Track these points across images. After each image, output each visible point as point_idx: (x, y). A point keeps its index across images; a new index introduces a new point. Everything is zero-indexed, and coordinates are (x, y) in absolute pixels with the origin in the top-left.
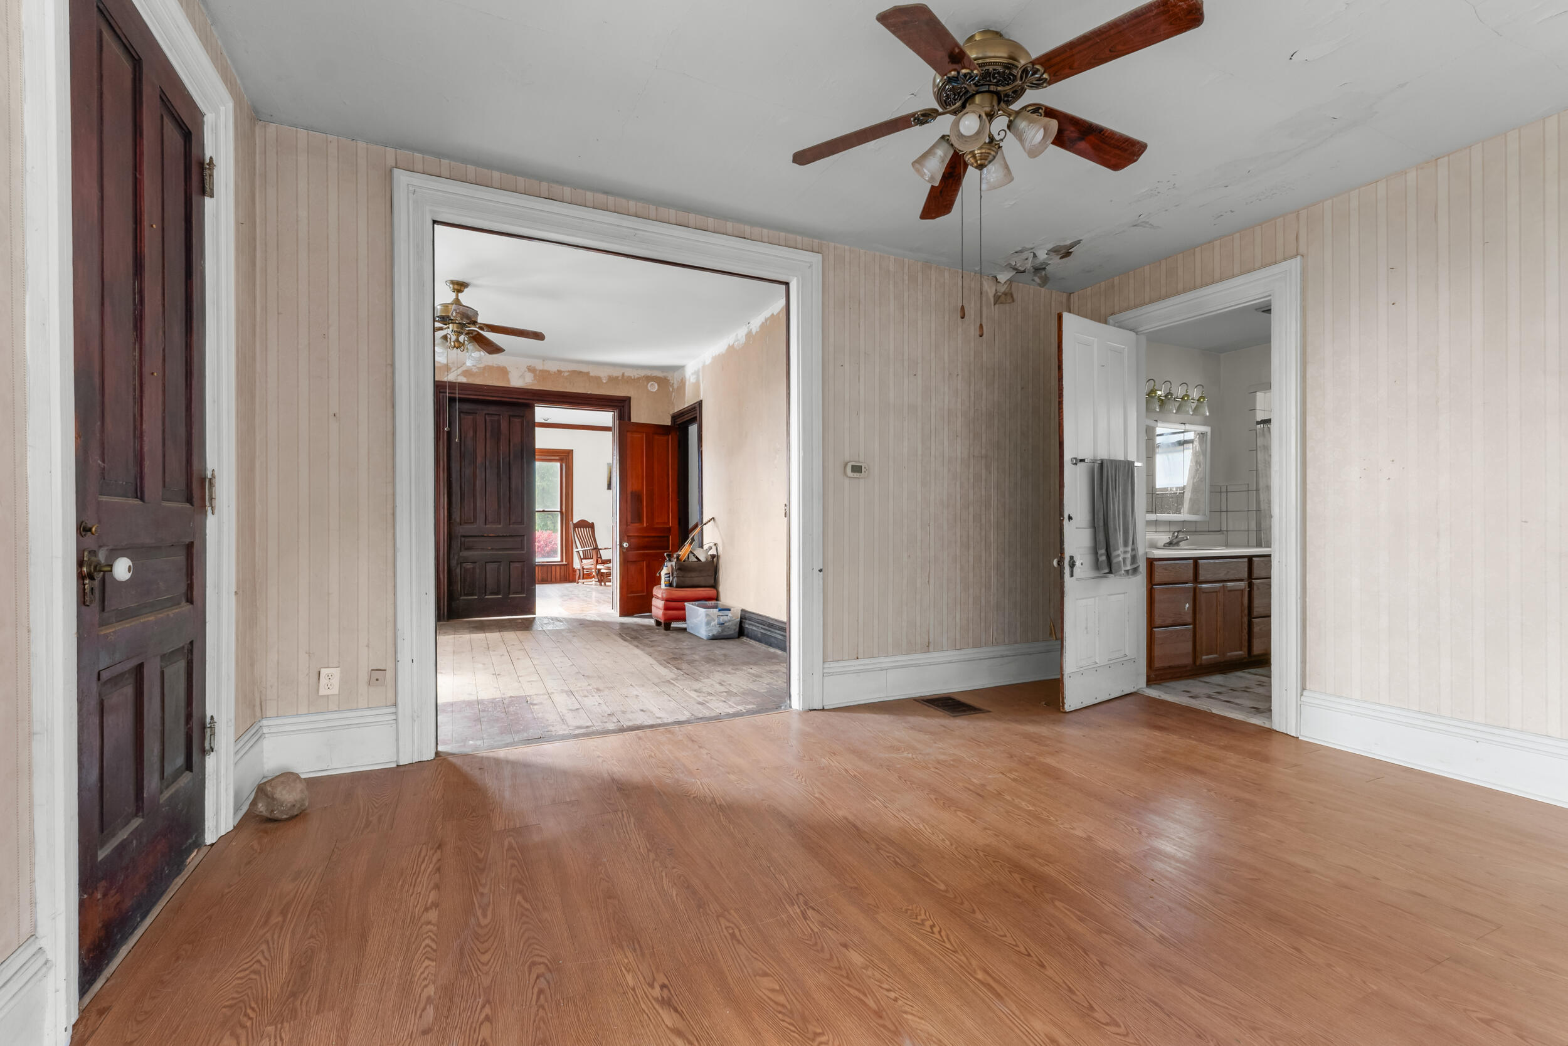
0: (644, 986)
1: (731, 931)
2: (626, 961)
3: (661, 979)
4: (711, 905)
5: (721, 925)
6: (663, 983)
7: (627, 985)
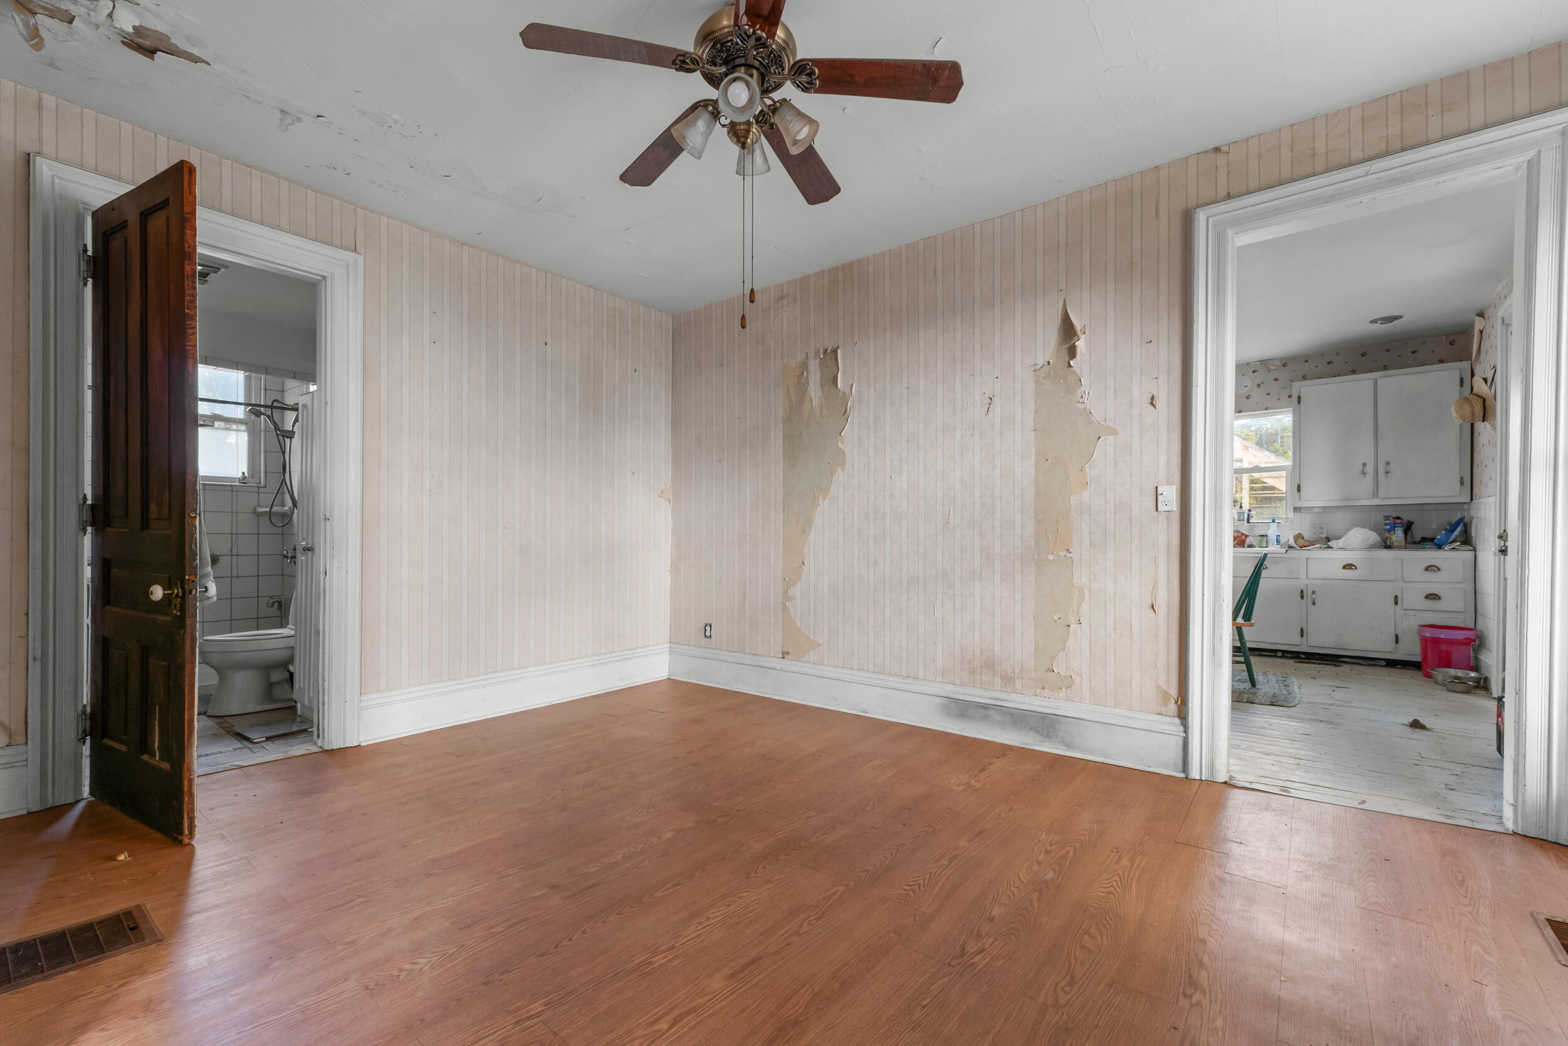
0: (1208, 1008)
1: (1067, 988)
2: (1211, 1039)
3: (1184, 1003)
4: (1054, 1021)
5: (1071, 999)
6: (1185, 998)
7: (1225, 1019)
